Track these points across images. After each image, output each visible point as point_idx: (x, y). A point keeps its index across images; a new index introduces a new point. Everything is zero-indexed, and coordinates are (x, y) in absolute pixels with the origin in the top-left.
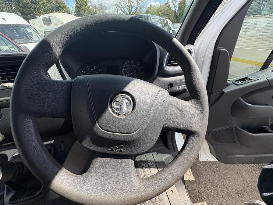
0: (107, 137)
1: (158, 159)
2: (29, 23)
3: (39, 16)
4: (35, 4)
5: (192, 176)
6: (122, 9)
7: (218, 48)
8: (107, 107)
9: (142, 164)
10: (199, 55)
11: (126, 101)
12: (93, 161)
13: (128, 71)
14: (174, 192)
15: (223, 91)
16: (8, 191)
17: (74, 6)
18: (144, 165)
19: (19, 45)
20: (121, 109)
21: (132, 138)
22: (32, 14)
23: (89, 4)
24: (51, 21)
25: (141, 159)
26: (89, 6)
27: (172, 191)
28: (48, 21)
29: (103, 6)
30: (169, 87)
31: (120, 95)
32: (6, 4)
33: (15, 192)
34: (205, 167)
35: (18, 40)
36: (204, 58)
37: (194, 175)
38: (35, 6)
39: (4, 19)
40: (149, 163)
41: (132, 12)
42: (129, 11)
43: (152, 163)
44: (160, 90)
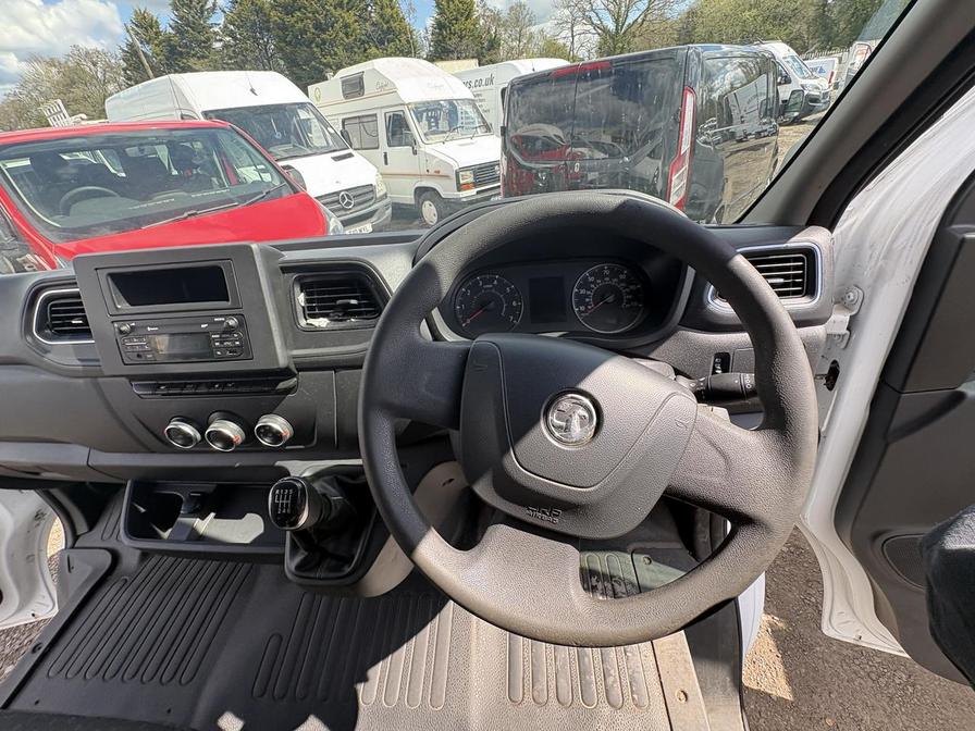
0: (528, 484)
1: (651, 580)
2: (307, 95)
3: (335, 74)
4: (324, 31)
5: (783, 682)
6: (593, 15)
7: (954, 227)
8: (539, 420)
9: (594, 580)
10: (867, 245)
11: (582, 412)
12: (490, 529)
13: (587, 296)
14: (690, 697)
15: (960, 389)
16: (294, 549)
17: (430, 22)
18: (600, 586)
19: (281, 164)
20: (567, 429)
21: (583, 501)
22: (313, 63)
23: (478, 11)
24: (362, 87)
25: (591, 565)
26: (478, 19)
27: (685, 694)
28: (355, 88)
29: (525, 13)
30: (715, 363)
31: (570, 395)
32: (256, 40)
33: (306, 553)
34: (848, 664)
35: (279, 150)
36: (885, 258)
37: (790, 681)
38: (324, 36)
39: (252, 91)
40: (615, 584)
41: (630, 21)
42: (617, 21)
43: (629, 587)
44: (673, 394)
